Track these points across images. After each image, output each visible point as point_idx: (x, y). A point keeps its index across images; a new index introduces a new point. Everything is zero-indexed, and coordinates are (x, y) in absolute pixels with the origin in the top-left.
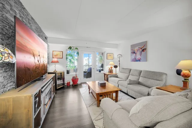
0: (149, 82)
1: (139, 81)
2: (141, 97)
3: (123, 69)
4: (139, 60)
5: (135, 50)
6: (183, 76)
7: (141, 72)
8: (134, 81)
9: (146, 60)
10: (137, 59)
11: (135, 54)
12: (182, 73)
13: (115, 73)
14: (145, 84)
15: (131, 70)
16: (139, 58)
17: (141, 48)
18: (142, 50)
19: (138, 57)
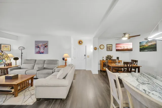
0: (51, 66)
1: (44, 67)
2: (48, 76)
3: (27, 60)
4: (43, 53)
5: (39, 46)
6: (65, 60)
7: (45, 61)
8: (41, 68)
9: (47, 53)
10: (41, 52)
11: (39, 48)
12: (65, 59)
13: (15, 66)
14: (49, 68)
15: (36, 60)
16: (42, 52)
17: (44, 45)
18: (45, 46)
19: (42, 50)
